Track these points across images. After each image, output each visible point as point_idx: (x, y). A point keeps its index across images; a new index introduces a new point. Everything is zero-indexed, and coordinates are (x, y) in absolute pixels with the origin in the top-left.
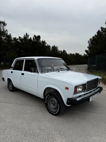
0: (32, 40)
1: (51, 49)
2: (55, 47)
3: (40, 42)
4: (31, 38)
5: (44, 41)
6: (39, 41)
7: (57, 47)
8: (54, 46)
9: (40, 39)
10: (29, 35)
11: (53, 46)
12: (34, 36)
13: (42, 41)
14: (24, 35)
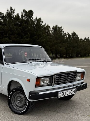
0: (21, 17)
1: (50, 32)
2: (59, 27)
3: (32, 21)
4: (18, 14)
5: (40, 19)
6: (30, 19)
7: (61, 27)
8: (57, 26)
9: (33, 15)
10: (14, 10)
11: (54, 27)
12: (23, 10)
13: (36, 19)
14: (8, 10)
